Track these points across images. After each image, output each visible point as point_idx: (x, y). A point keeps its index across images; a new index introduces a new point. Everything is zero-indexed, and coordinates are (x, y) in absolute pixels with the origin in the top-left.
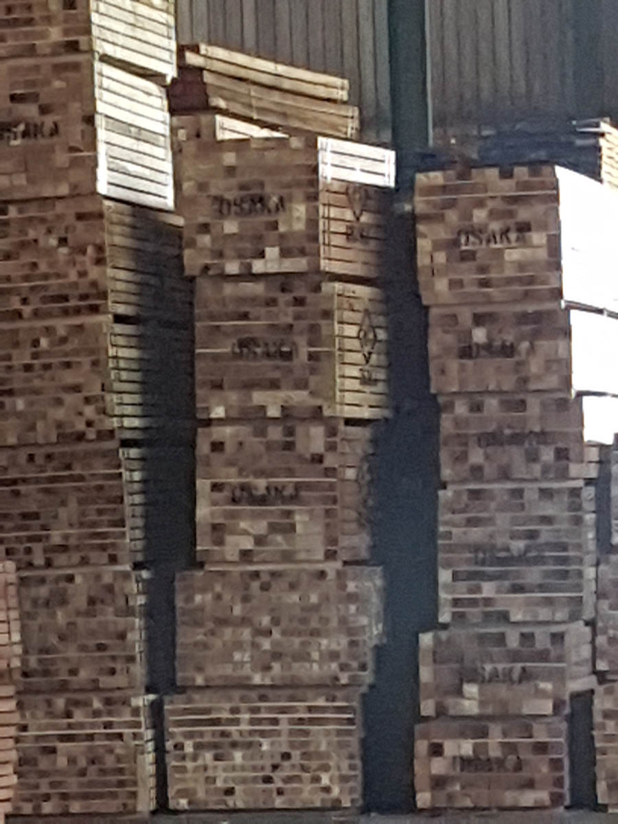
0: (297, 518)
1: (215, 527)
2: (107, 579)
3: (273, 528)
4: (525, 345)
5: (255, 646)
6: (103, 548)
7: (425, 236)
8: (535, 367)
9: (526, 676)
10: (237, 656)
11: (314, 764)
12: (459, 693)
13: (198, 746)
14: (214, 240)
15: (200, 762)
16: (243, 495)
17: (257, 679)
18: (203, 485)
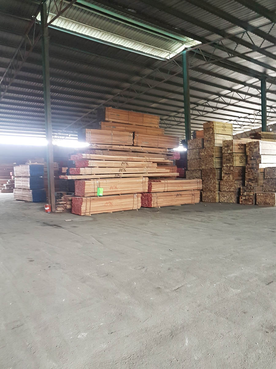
0: (230, 176)
1: (224, 176)
2: (214, 181)
3: (228, 177)
4: (256, 159)
5: (227, 188)
6: (214, 178)
7: (247, 148)
8: (258, 161)
9: (250, 191)
10: (225, 188)
11: (232, 199)
12: (244, 193)
13: (222, 196)
14: (225, 150)
15: (222, 198)
16: (226, 174)
17: (227, 191)
18: (223, 173)
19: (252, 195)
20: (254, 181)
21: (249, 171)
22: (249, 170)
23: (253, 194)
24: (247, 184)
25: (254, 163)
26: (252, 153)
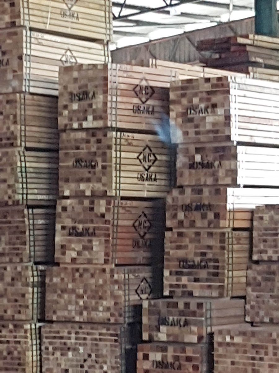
0: (94, 243)
1: (62, 247)
2: (19, 269)
3: (85, 248)
4: (216, 163)
5: (77, 303)
6: (17, 254)
7: (173, 110)
8: (221, 173)
9: (186, 323)
10: (70, 307)
11: (100, 360)
12: (158, 330)
13: (55, 349)
14: (69, 113)
15: (55, 356)
16: (73, 232)
17: (77, 319)
18: (58, 227)
19: (195, 339)
20: (203, 274)
21: (181, 223)
22: (181, 215)
23: (200, 338)
24: (171, 286)
25: (205, 185)
26: (197, 133)
